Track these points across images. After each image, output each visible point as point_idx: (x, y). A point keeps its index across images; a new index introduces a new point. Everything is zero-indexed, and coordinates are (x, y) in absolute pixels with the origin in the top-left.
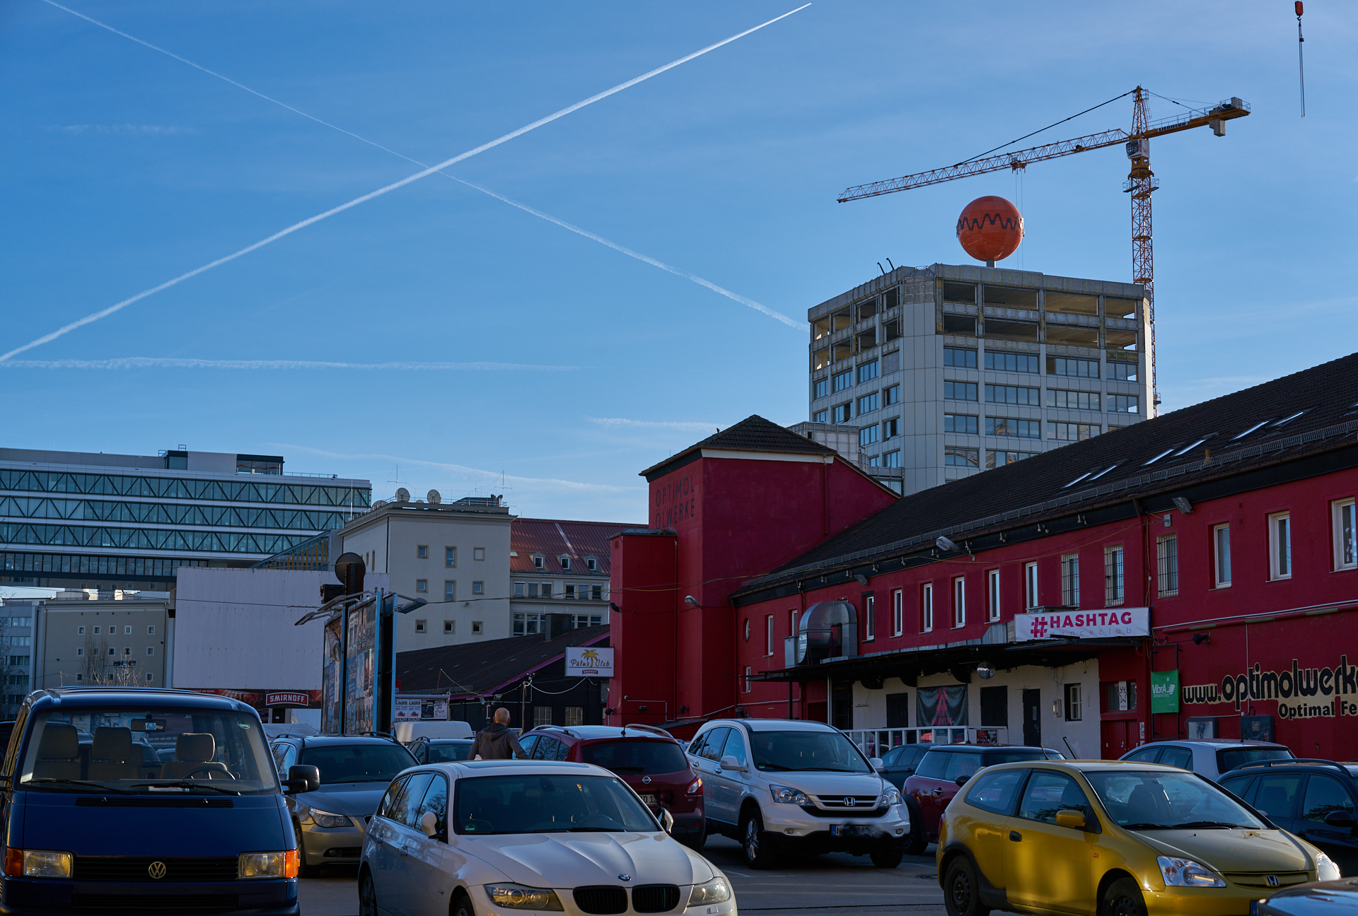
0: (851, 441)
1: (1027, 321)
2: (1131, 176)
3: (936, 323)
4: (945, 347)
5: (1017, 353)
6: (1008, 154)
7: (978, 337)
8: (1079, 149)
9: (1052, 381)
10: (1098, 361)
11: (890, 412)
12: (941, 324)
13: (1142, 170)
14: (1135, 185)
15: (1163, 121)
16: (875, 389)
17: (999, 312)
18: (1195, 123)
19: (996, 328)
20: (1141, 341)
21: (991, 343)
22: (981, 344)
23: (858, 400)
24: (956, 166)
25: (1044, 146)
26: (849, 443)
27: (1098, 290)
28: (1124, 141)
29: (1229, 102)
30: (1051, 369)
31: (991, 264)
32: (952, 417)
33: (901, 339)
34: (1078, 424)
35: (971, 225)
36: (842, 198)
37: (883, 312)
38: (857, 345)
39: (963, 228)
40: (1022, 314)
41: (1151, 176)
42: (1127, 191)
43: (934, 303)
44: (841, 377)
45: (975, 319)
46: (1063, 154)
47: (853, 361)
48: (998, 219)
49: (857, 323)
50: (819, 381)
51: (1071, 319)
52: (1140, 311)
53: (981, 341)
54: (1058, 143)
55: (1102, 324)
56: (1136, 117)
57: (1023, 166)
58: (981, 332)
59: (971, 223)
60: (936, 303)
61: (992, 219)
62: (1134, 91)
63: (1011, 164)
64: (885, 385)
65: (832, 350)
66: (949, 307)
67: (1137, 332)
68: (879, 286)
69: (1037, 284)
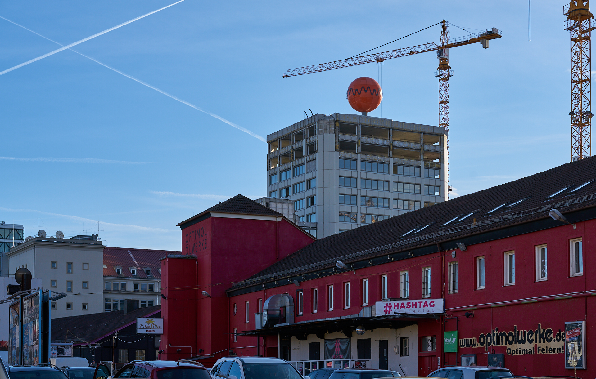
0: (289, 208)
1: (383, 145)
2: (439, 69)
3: (335, 145)
4: (340, 158)
5: (378, 162)
6: (374, 54)
7: (358, 153)
8: (412, 53)
9: (396, 178)
10: (420, 167)
11: (310, 193)
12: (338, 146)
13: (445, 66)
14: (441, 73)
15: (456, 39)
16: (303, 180)
17: (369, 140)
18: (473, 41)
19: (367, 149)
20: (442, 157)
21: (364, 157)
22: (359, 157)
23: (294, 185)
24: (346, 60)
25: (393, 51)
26: (288, 209)
27: (420, 129)
28: (436, 50)
29: (491, 30)
30: (395, 171)
31: (365, 114)
32: (343, 196)
33: (317, 153)
34: (409, 201)
35: (354, 92)
36: (285, 75)
37: (307, 138)
38: (293, 156)
39: (350, 94)
40: (381, 142)
41: (449, 69)
42: (437, 77)
43: (334, 134)
44: (284, 173)
45: (356, 143)
46: (403, 55)
47: (291, 165)
48: (368, 89)
49: (293, 144)
50: (273, 175)
51: (406, 145)
52: (442, 141)
53: (359, 155)
54: (401, 49)
55: (422, 148)
56: (442, 36)
57: (382, 61)
58: (359, 151)
59: (354, 91)
60: (335, 134)
61: (366, 89)
62: (441, 22)
63: (376, 59)
64: (308, 178)
65: (280, 158)
66: (342, 137)
67: (440, 152)
68: (305, 124)
69: (389, 125)
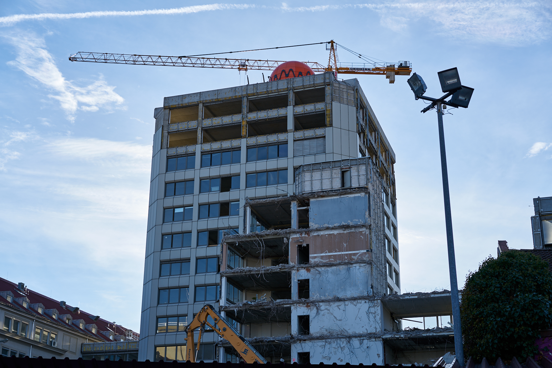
6: (226, 59)
18: (376, 71)
24: (180, 57)
38: (247, 130)
47: (240, 143)
49: (250, 113)
62: (329, 43)
65: (202, 132)
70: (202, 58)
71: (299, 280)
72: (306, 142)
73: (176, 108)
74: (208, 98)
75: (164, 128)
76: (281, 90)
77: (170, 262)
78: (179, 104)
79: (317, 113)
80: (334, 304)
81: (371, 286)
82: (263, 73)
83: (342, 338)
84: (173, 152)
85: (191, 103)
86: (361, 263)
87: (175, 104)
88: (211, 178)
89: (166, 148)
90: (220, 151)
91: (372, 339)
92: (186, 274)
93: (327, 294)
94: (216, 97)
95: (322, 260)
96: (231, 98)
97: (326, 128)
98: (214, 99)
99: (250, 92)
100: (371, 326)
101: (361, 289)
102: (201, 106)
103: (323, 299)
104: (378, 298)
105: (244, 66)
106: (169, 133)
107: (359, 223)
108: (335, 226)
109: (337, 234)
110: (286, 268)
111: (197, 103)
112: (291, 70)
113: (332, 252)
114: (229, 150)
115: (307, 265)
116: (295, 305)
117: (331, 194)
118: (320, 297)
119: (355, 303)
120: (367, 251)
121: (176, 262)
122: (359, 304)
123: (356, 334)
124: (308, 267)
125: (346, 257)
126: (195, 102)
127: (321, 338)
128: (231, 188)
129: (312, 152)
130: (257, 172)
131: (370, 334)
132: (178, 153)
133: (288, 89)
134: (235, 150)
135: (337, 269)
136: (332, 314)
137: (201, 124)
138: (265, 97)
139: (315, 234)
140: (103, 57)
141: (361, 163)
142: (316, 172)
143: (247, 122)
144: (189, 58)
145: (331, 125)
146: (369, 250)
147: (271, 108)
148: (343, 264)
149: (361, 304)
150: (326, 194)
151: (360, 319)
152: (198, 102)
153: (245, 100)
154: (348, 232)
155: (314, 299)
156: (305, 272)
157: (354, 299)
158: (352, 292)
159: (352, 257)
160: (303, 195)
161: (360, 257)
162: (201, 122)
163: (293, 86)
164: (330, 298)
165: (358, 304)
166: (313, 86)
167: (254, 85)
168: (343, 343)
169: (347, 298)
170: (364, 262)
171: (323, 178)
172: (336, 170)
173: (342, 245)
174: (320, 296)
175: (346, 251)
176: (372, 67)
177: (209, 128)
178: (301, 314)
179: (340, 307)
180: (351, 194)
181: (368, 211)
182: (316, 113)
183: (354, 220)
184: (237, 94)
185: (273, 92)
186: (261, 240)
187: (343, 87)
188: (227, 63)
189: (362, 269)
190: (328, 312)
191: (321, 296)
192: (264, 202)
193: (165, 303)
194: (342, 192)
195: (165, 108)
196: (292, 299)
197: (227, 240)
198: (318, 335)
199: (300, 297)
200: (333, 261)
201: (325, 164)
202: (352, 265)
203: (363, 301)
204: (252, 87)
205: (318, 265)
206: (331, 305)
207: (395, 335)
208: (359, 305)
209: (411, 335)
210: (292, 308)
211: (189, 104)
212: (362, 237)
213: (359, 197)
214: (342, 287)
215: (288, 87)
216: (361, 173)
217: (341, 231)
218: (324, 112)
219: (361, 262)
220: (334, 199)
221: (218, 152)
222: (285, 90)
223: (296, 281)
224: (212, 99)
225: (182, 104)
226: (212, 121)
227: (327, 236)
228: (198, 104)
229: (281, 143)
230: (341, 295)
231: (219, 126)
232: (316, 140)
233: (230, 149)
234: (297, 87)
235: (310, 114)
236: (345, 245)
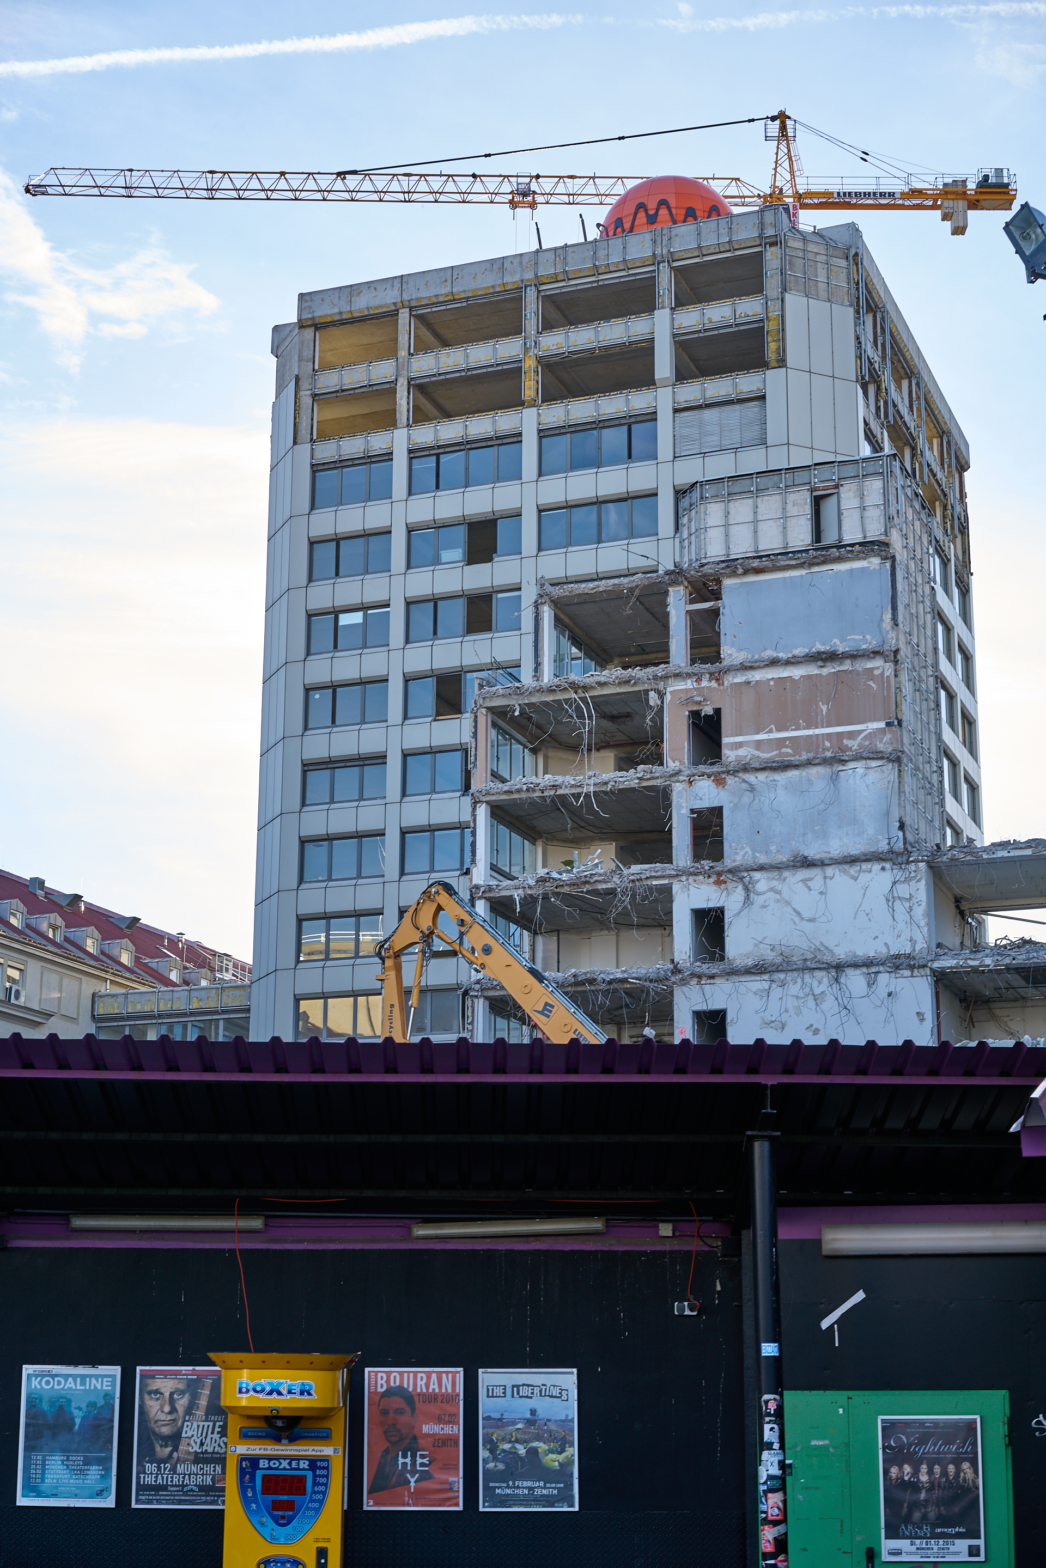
1: (908, 430)
3: (856, 357)
6: (474, 176)
16: (640, 486)
18: (911, 201)
23: (546, 511)
24: (341, 175)
27: (948, 420)
33: (775, 373)
37: (682, 308)
40: (905, 413)
43: (851, 310)
47: (520, 421)
49: (547, 332)
50: (344, 464)
51: (932, 459)
58: (882, 417)
60: (855, 310)
62: (773, 119)
68: (665, 248)
70: (405, 175)
71: (692, 811)
72: (708, 414)
73: (334, 325)
74: (426, 293)
75: (301, 383)
76: (634, 263)
77: (331, 764)
78: (341, 313)
79: (741, 328)
80: (794, 875)
81: (898, 824)
82: (581, 215)
83: (817, 969)
84: (327, 451)
85: (376, 308)
86: (870, 759)
87: (330, 312)
88: (439, 526)
89: (309, 440)
90: (462, 447)
91: (901, 972)
92: (375, 799)
93: (773, 848)
94: (448, 289)
95: (757, 752)
96: (492, 291)
97: (767, 372)
98: (442, 295)
99: (546, 270)
100: (899, 936)
101: (871, 831)
102: (404, 315)
103: (761, 862)
104: (920, 858)
105: (525, 194)
106: (314, 396)
107: (864, 647)
108: (794, 657)
109: (802, 676)
110: (657, 778)
111: (394, 308)
112: (663, 203)
113: (787, 730)
114: (490, 443)
115: (715, 769)
116: (684, 878)
117: (782, 563)
118: (754, 857)
119: (853, 870)
120: (888, 724)
121: (348, 764)
122: (866, 873)
123: (856, 957)
124: (719, 773)
125: (827, 744)
126: (386, 305)
127: (758, 969)
128: (496, 552)
129: (726, 443)
130: (570, 504)
131: (898, 956)
132: (342, 453)
133: (655, 260)
134: (505, 441)
135: (801, 777)
136: (788, 903)
137: (406, 368)
138: (590, 286)
139: (740, 679)
140: (120, 182)
141: (871, 470)
142: (739, 501)
143: (539, 360)
144: (366, 175)
145: (782, 363)
146: (893, 722)
147: (606, 316)
148: (819, 764)
149: (870, 874)
150: (769, 564)
151: (867, 915)
152: (395, 304)
153: (531, 294)
154: (833, 670)
155: (738, 863)
156: (711, 788)
157: (852, 860)
158: (845, 841)
159: (845, 742)
160: (702, 569)
161: (867, 743)
162: (406, 364)
163: (669, 251)
164: (784, 858)
165: (862, 874)
166: (728, 249)
167: (555, 249)
168: (821, 982)
169: (831, 859)
170: (880, 755)
171: (760, 518)
172: (797, 494)
173: (817, 709)
174: (754, 854)
175: (827, 727)
176: (898, 187)
177: (428, 380)
178: (702, 905)
179: (809, 883)
180: (840, 562)
181: (890, 611)
182: (737, 329)
183: (848, 637)
184: (507, 279)
185: (611, 270)
186: (584, 700)
187: (815, 251)
188: (478, 187)
189: (873, 776)
190: (778, 896)
191: (757, 855)
192: (592, 592)
193: (320, 878)
194: (815, 557)
195: (301, 325)
196: (674, 863)
197: (488, 699)
198: (750, 962)
199: (697, 857)
200: (791, 755)
201: (766, 478)
202: (844, 765)
203: (876, 867)
204: (551, 256)
205: (746, 768)
206: (785, 879)
207: (966, 959)
208: (864, 878)
209: (1014, 959)
210: (676, 888)
211: (372, 312)
212: (873, 685)
213: (863, 569)
214: (816, 828)
215: (654, 254)
216: (869, 501)
217: (812, 670)
218: (761, 325)
219: (871, 755)
220: (791, 577)
221: (458, 448)
222: (647, 263)
223: (685, 811)
224: (436, 296)
225: (351, 312)
226: (437, 359)
227: (772, 683)
228: (397, 310)
229: (639, 419)
230: (813, 852)
231: (458, 375)
232: (737, 407)
233: (491, 439)
234: (680, 254)
235: (721, 331)
236: (824, 708)
